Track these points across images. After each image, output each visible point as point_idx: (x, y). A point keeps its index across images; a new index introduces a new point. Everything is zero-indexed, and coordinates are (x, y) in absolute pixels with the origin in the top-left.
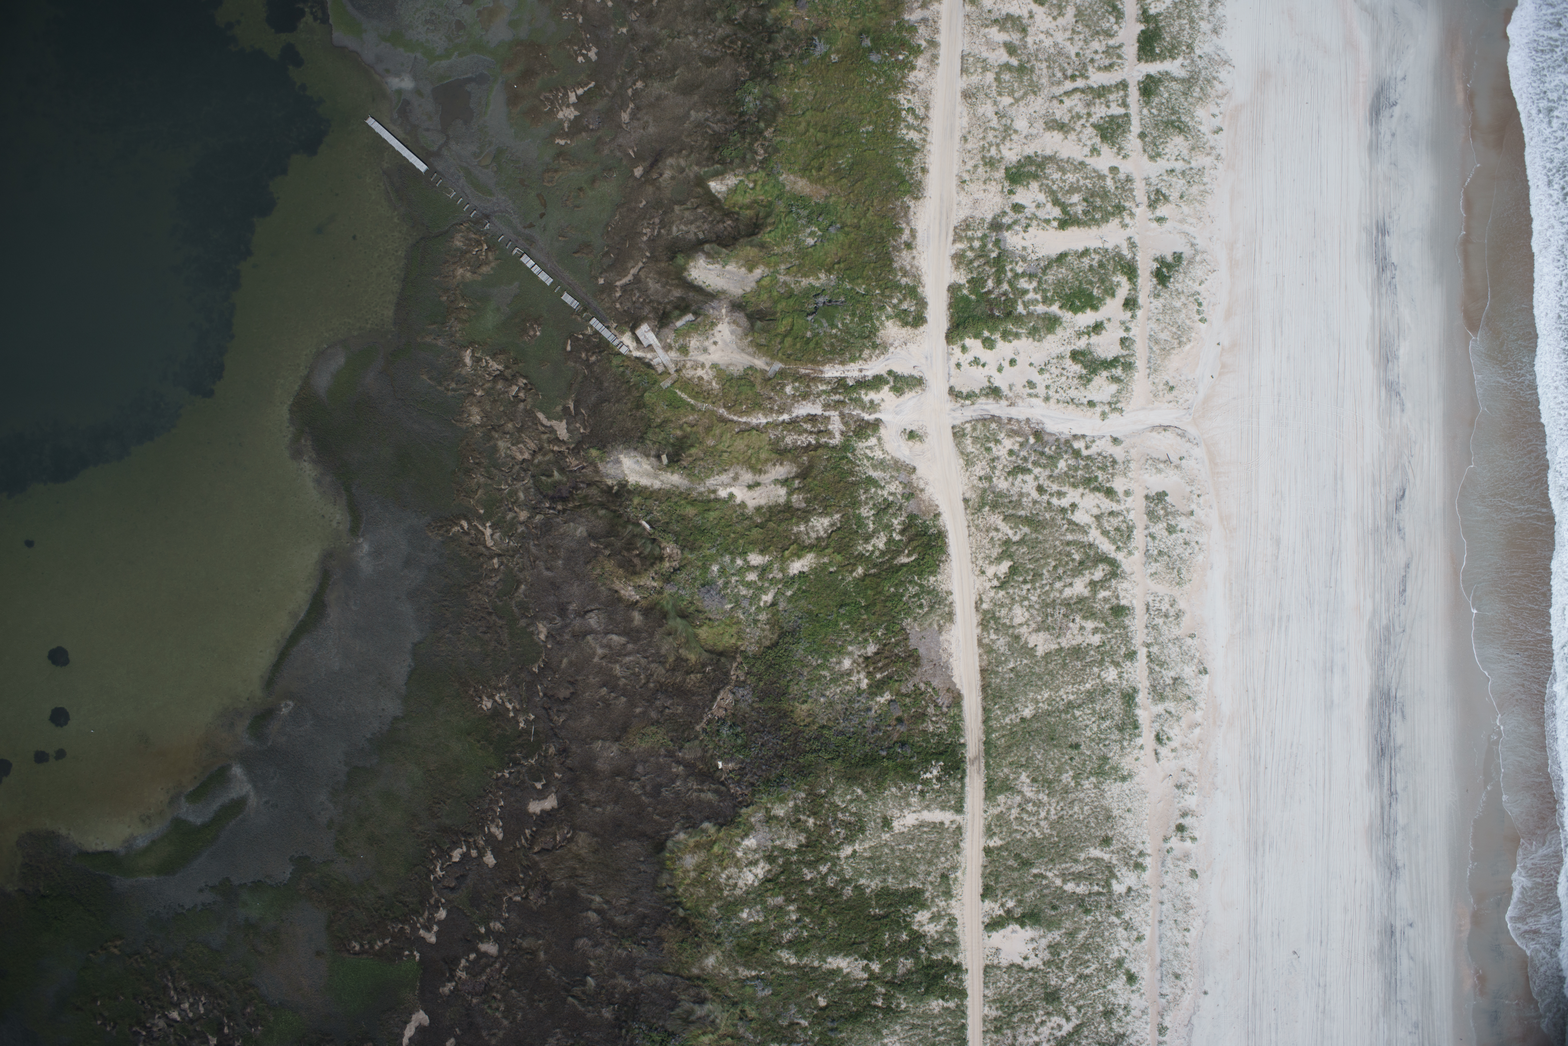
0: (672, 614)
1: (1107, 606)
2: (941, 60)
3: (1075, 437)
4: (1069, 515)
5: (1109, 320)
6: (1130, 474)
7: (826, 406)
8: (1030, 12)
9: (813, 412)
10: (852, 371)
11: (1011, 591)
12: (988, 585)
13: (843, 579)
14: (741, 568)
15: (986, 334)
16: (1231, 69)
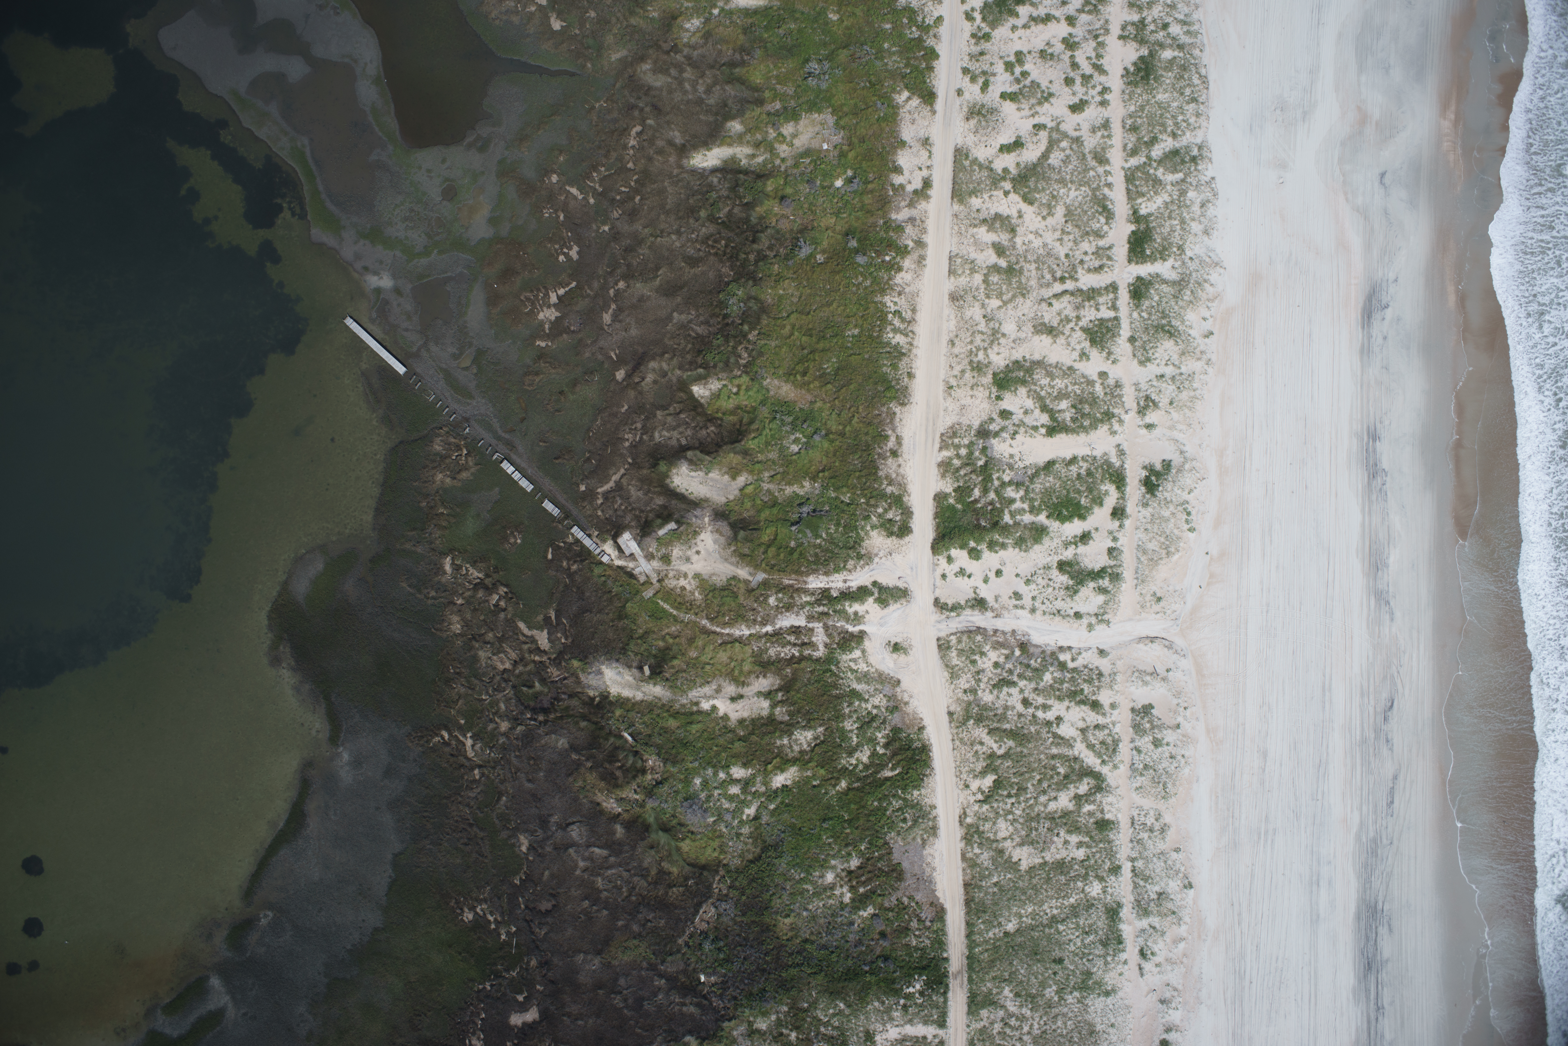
0: (655, 827)
1: (1092, 820)
2: (928, 261)
3: (1061, 649)
4: (1054, 728)
5: (1097, 529)
6: (1116, 687)
7: (810, 618)
8: (1019, 212)
9: (797, 624)
10: (836, 582)
11: (995, 805)
12: (972, 799)
13: (826, 793)
14: (724, 781)
15: (972, 544)
16: (1222, 271)
